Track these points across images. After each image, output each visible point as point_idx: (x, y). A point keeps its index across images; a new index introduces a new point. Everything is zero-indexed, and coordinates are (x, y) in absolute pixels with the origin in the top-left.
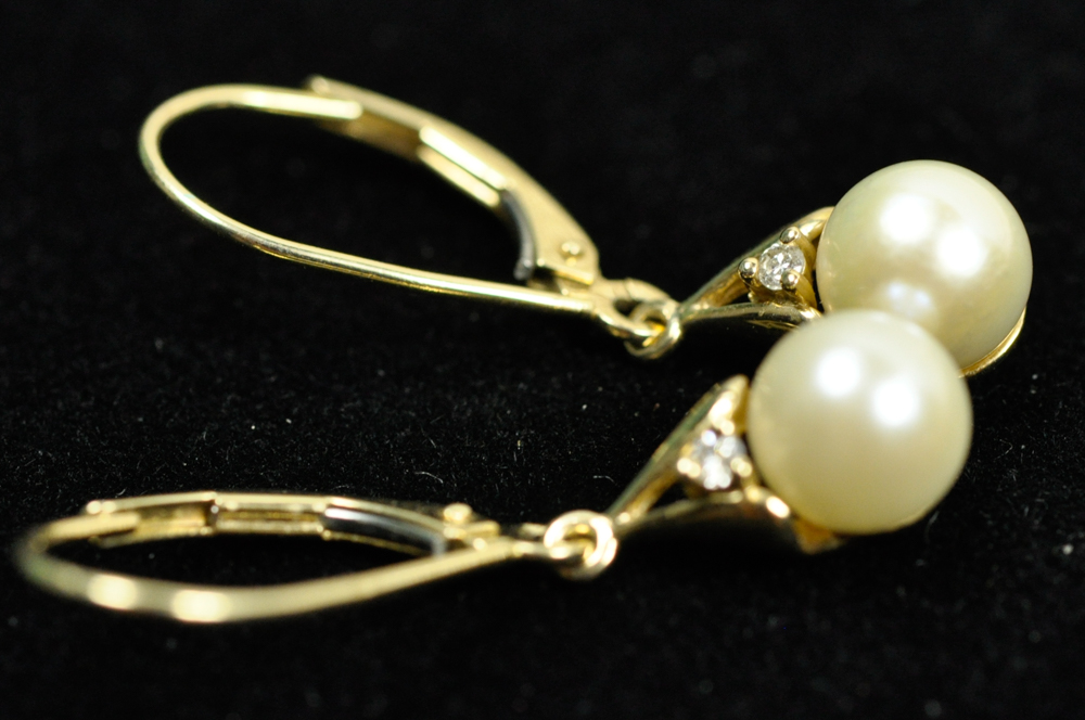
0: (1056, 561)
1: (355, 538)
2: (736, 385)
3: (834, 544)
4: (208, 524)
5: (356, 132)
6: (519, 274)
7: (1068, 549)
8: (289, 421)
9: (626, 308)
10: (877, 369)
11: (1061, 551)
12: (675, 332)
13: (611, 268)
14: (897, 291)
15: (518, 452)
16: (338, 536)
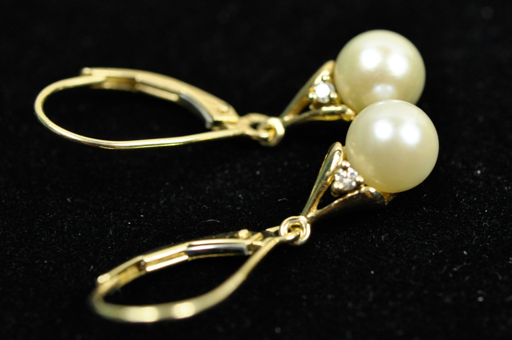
0: (476, 178)
1: (201, 257)
2: (338, 146)
3: (391, 198)
4: (140, 270)
5: (108, 86)
6: (208, 126)
7: (479, 172)
8: (142, 216)
9: (255, 126)
10: (397, 123)
11: (477, 174)
12: (281, 131)
13: (242, 111)
14: (379, 89)
15: (242, 200)
16: (194, 258)
